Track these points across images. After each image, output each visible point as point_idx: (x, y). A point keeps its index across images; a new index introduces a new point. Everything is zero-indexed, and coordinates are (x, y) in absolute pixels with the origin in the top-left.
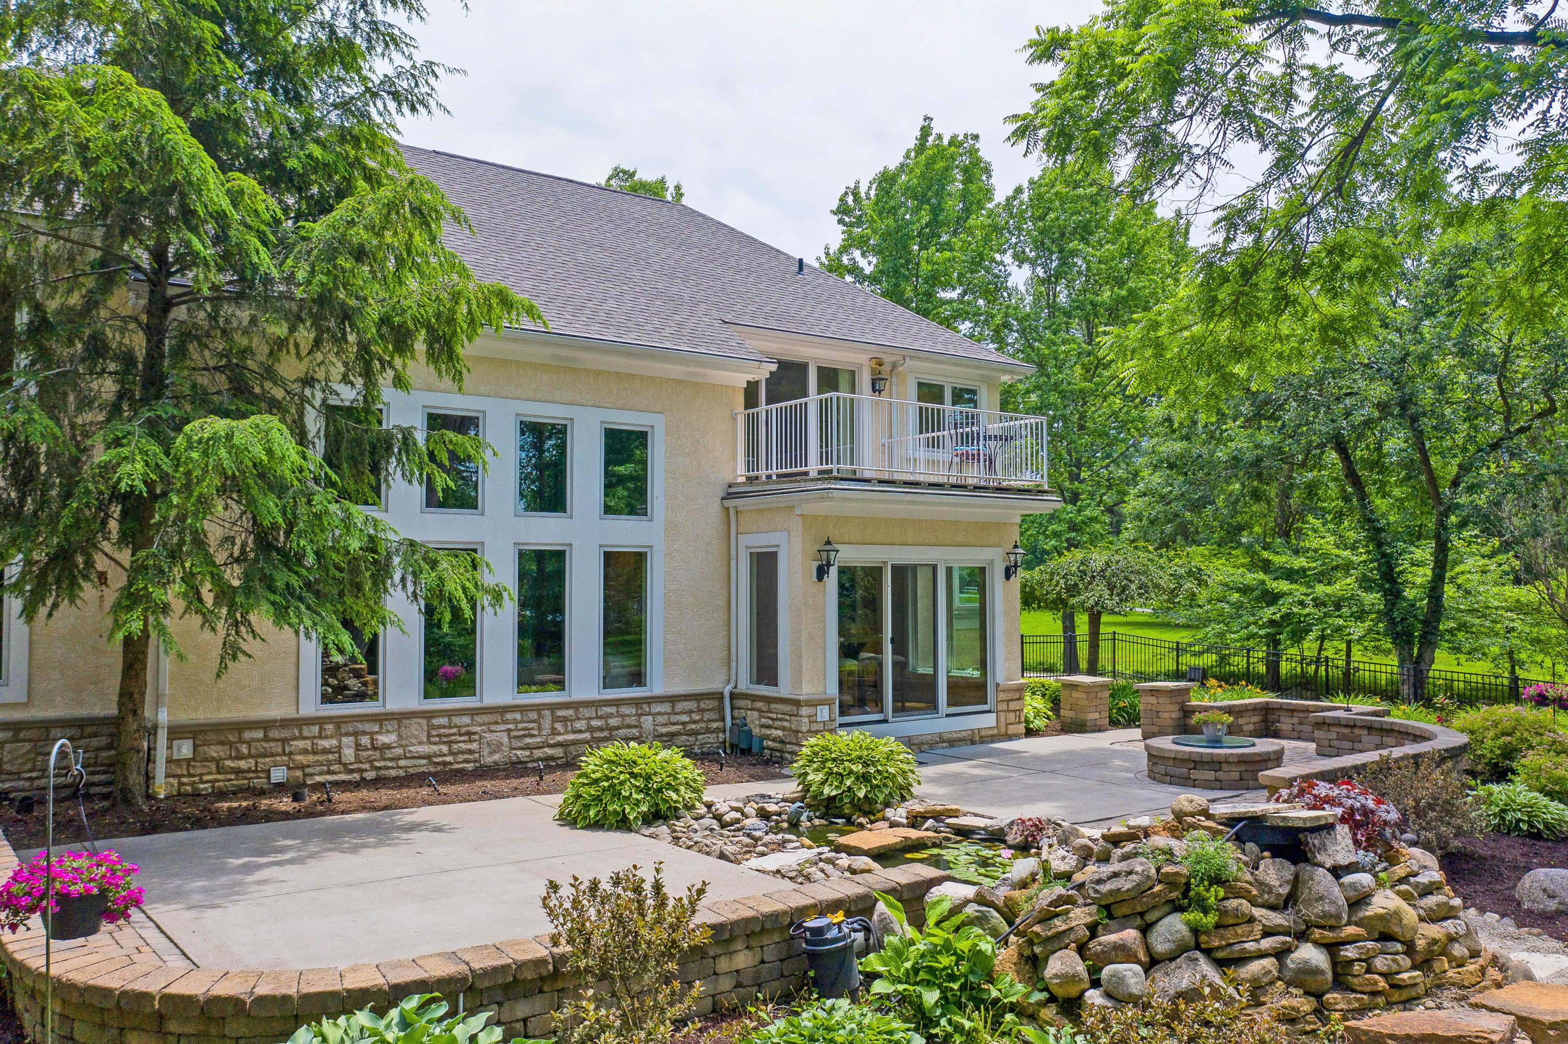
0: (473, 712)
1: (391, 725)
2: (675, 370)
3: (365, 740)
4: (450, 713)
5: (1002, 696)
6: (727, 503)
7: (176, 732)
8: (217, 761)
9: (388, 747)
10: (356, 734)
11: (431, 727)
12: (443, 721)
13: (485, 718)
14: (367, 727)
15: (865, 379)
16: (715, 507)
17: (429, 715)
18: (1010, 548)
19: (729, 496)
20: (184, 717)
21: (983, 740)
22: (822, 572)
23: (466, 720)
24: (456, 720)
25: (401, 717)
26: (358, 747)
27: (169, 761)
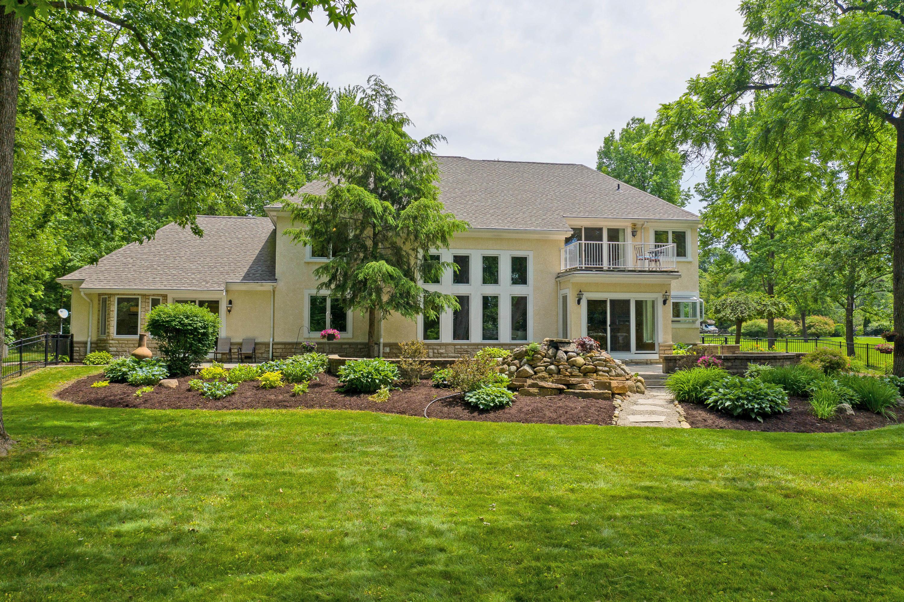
0: (468, 345)
1: (443, 347)
2: (536, 236)
3: (436, 351)
4: (461, 345)
5: (661, 348)
6: (557, 279)
7: (385, 345)
8: (396, 354)
9: (442, 353)
10: (433, 349)
11: (455, 349)
12: (459, 347)
13: (472, 347)
14: (436, 347)
15: (629, 231)
16: (554, 281)
17: (455, 345)
18: (664, 293)
19: (558, 277)
20: (387, 341)
21: (651, 363)
22: (579, 302)
23: (466, 347)
24: (463, 347)
25: (446, 345)
26: (434, 352)
27: (383, 353)
